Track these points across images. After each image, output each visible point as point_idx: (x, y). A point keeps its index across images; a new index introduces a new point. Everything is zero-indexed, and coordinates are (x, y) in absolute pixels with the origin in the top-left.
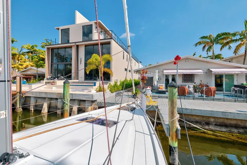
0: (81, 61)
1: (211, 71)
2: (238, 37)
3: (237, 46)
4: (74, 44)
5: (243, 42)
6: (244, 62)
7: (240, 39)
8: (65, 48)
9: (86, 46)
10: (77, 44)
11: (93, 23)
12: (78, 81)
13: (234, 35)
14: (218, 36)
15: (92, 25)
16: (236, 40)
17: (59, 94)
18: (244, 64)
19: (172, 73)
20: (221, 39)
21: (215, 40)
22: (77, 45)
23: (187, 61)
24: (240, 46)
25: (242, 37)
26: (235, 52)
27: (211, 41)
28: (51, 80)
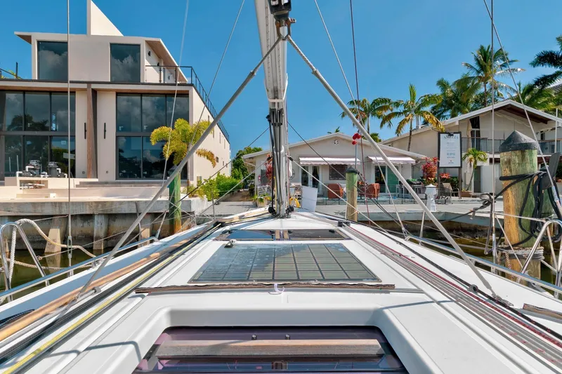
0: (105, 131)
1: (371, 160)
2: (401, 109)
3: (400, 123)
4: (85, 86)
5: (408, 118)
6: (409, 148)
7: (405, 112)
8: (51, 92)
9: (119, 94)
10: (94, 86)
11: (140, 40)
12: (96, 180)
13: (397, 104)
14: (375, 102)
15: (139, 45)
16: (400, 113)
17: (100, 205)
18: (409, 150)
19: (314, 163)
20: (379, 109)
21: (370, 110)
22: (92, 89)
23: (336, 142)
24: (404, 123)
25: (406, 109)
26: (398, 131)
27: (366, 111)
28: (34, 175)
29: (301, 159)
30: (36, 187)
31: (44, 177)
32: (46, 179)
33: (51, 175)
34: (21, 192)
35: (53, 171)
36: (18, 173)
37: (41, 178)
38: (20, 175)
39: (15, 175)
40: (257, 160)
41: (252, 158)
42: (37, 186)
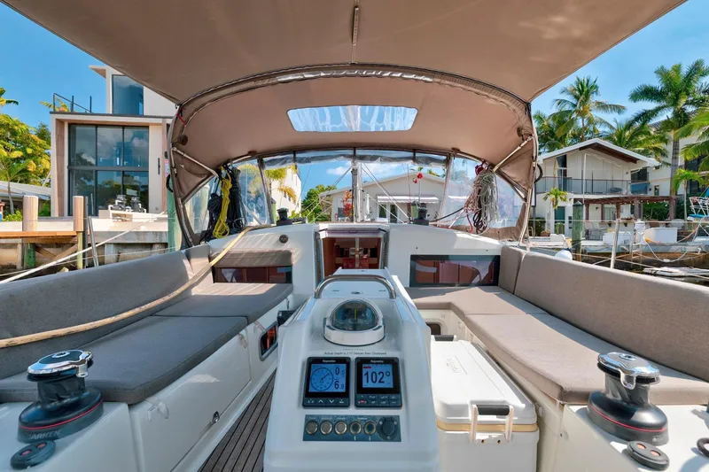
4: (160, 121)
8: (124, 126)
28: (122, 209)
29: (379, 197)
30: (123, 220)
31: (128, 212)
32: (130, 213)
33: (135, 210)
34: (113, 224)
35: (136, 206)
36: (110, 206)
37: (126, 212)
38: (112, 209)
39: (107, 209)
40: (334, 199)
41: (329, 196)
42: (123, 218)
